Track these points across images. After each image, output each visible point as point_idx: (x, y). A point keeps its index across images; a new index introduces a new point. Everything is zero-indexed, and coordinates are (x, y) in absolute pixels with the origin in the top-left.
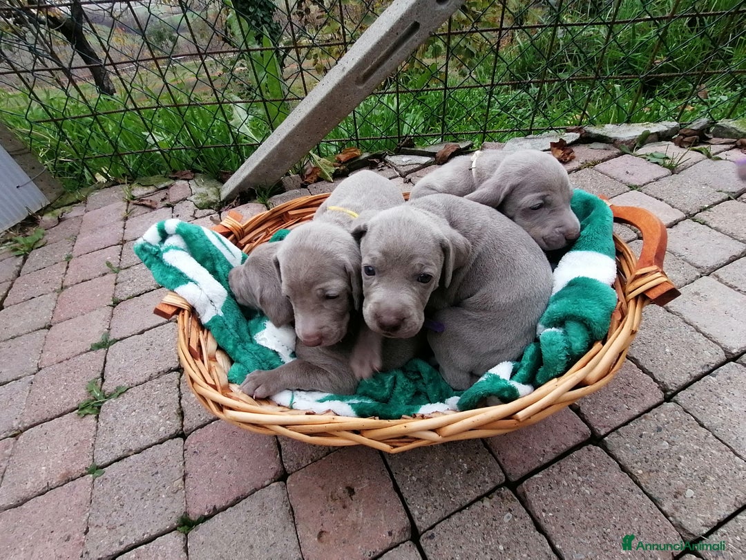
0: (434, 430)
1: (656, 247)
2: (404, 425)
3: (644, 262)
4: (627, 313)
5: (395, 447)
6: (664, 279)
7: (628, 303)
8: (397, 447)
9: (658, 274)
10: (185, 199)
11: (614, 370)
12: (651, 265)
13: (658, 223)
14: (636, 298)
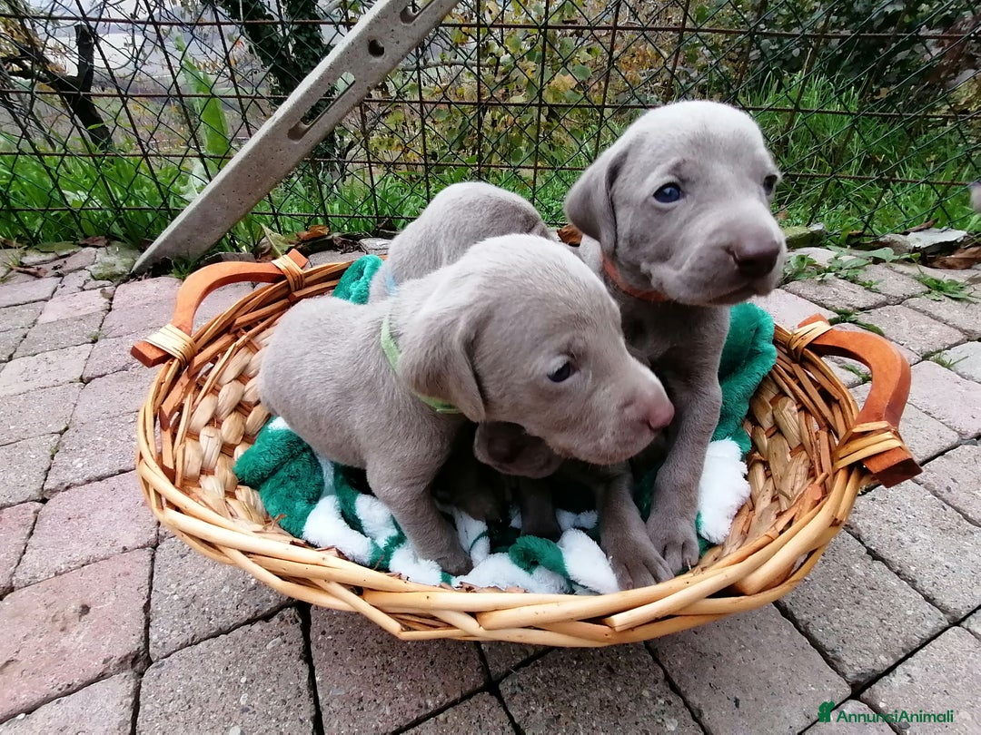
0: (474, 614)
1: (891, 394)
2: (428, 594)
3: (870, 413)
4: (831, 490)
5: (410, 629)
6: (896, 443)
7: (835, 474)
8: (415, 630)
9: (888, 435)
10: (82, 268)
11: (792, 579)
12: (879, 419)
13: (898, 357)
14: (850, 469)
